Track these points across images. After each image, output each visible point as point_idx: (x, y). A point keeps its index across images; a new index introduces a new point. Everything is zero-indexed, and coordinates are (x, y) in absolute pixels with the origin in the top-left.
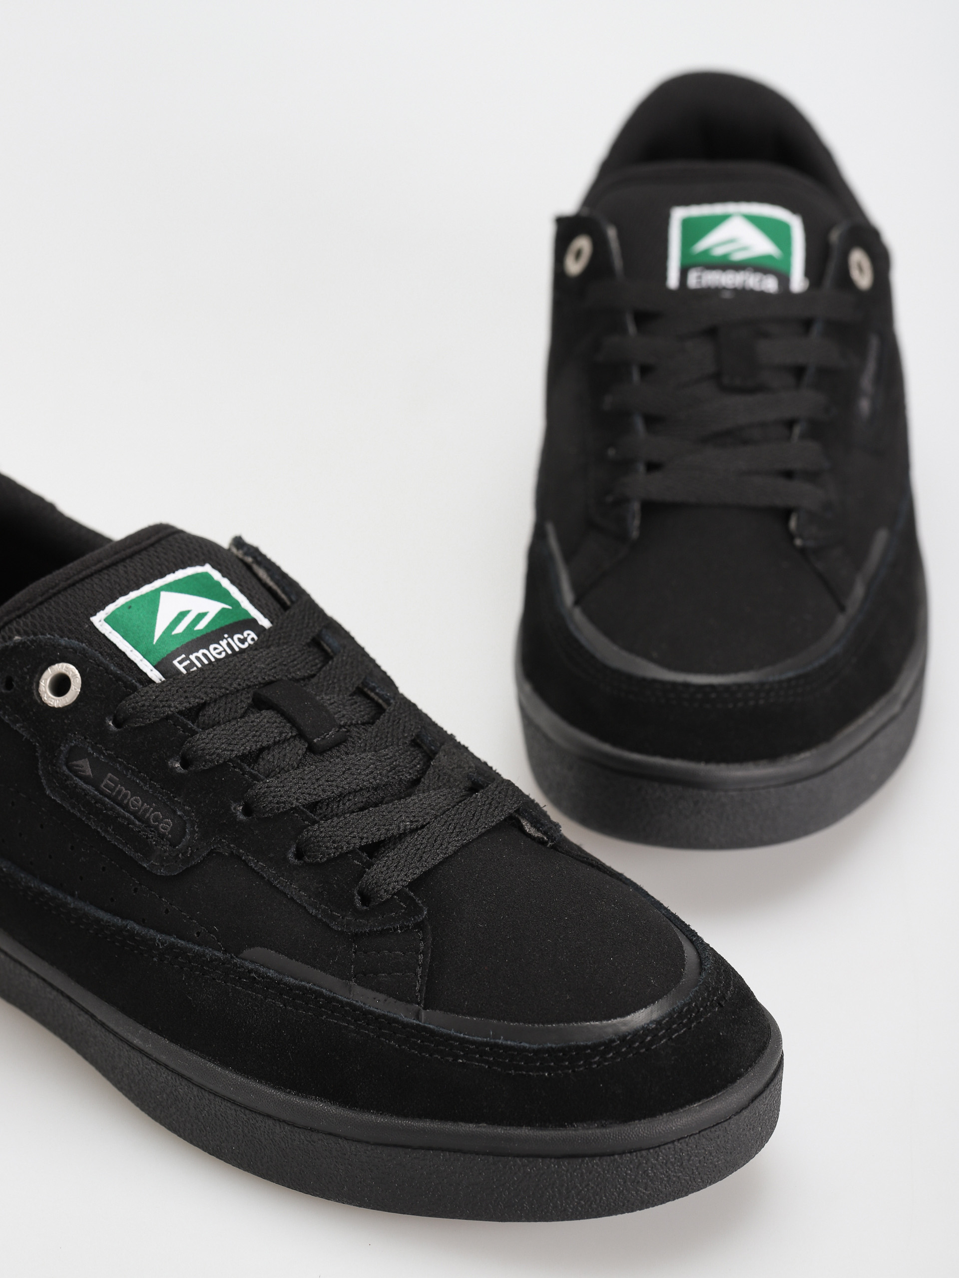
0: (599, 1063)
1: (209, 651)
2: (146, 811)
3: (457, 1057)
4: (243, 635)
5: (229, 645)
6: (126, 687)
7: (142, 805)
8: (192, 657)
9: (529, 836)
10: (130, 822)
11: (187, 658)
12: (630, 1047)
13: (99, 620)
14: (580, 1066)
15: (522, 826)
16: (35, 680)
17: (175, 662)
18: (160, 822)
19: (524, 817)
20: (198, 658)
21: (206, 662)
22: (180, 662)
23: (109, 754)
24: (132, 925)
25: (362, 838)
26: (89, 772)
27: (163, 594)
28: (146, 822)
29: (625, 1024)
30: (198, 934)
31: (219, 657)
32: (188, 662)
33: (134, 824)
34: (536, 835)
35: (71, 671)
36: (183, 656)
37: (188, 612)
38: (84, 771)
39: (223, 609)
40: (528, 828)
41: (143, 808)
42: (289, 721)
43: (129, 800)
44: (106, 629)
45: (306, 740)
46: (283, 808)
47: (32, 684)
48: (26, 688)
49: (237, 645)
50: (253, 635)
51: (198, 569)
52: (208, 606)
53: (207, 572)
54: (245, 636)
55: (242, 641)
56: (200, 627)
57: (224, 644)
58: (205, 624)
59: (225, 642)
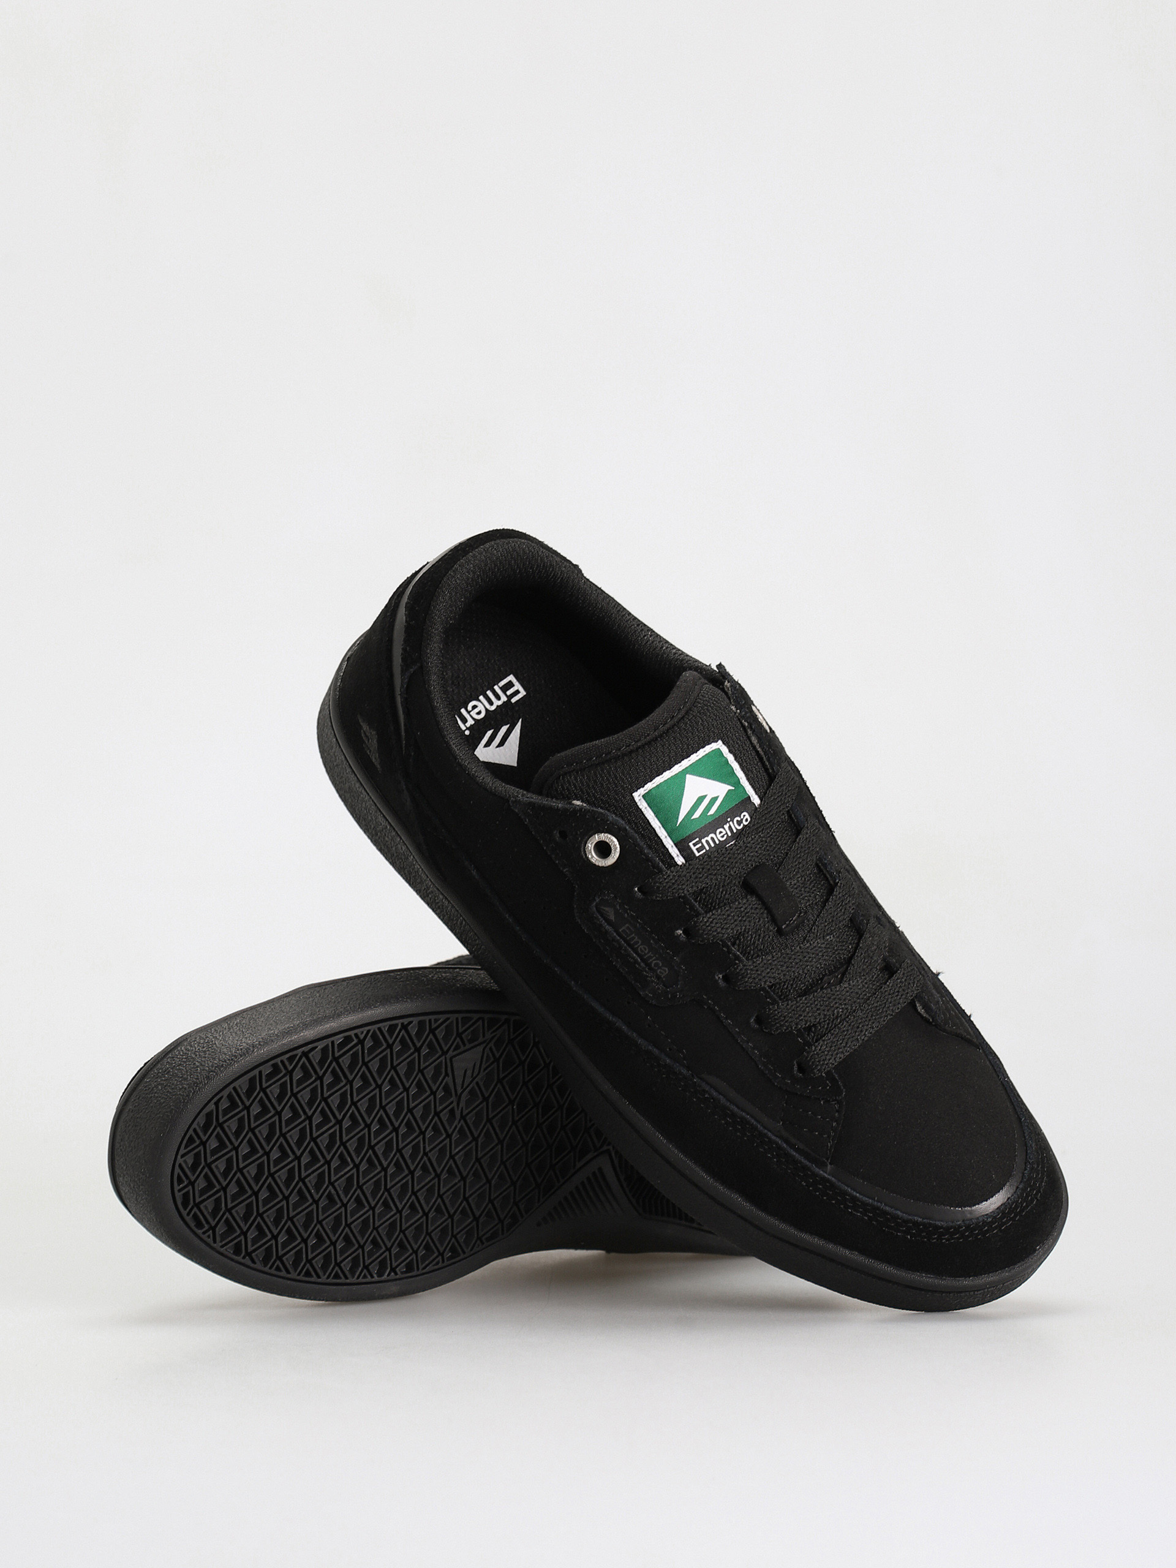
0: (947, 1240)
1: (716, 835)
2: (650, 957)
3: (847, 1207)
4: (740, 817)
5: (730, 827)
6: (654, 867)
7: (649, 952)
8: (703, 840)
9: (919, 1014)
10: (636, 962)
11: (700, 841)
12: (972, 1232)
13: (638, 795)
14: (935, 1239)
15: (916, 1006)
16: (585, 840)
17: (691, 844)
18: (660, 968)
19: (919, 1001)
20: (707, 841)
21: (713, 845)
22: (695, 845)
23: (632, 914)
24: (619, 1024)
25: (806, 1021)
26: (612, 917)
27: (688, 776)
28: (648, 965)
29: (971, 1212)
30: (670, 1049)
31: (722, 839)
32: (700, 845)
33: (639, 964)
34: (924, 1016)
35: (614, 842)
36: (697, 839)
37: (706, 796)
38: (609, 916)
39: (729, 790)
40: (919, 1008)
41: (649, 955)
42: (766, 909)
43: (639, 946)
44: (643, 805)
45: (776, 924)
46: (754, 987)
47: (582, 843)
48: (576, 845)
49: (736, 827)
50: (747, 816)
51: (714, 746)
52: (719, 790)
53: (719, 749)
54: (742, 817)
55: (739, 823)
56: (712, 812)
57: (727, 827)
58: (716, 808)
59: (728, 825)
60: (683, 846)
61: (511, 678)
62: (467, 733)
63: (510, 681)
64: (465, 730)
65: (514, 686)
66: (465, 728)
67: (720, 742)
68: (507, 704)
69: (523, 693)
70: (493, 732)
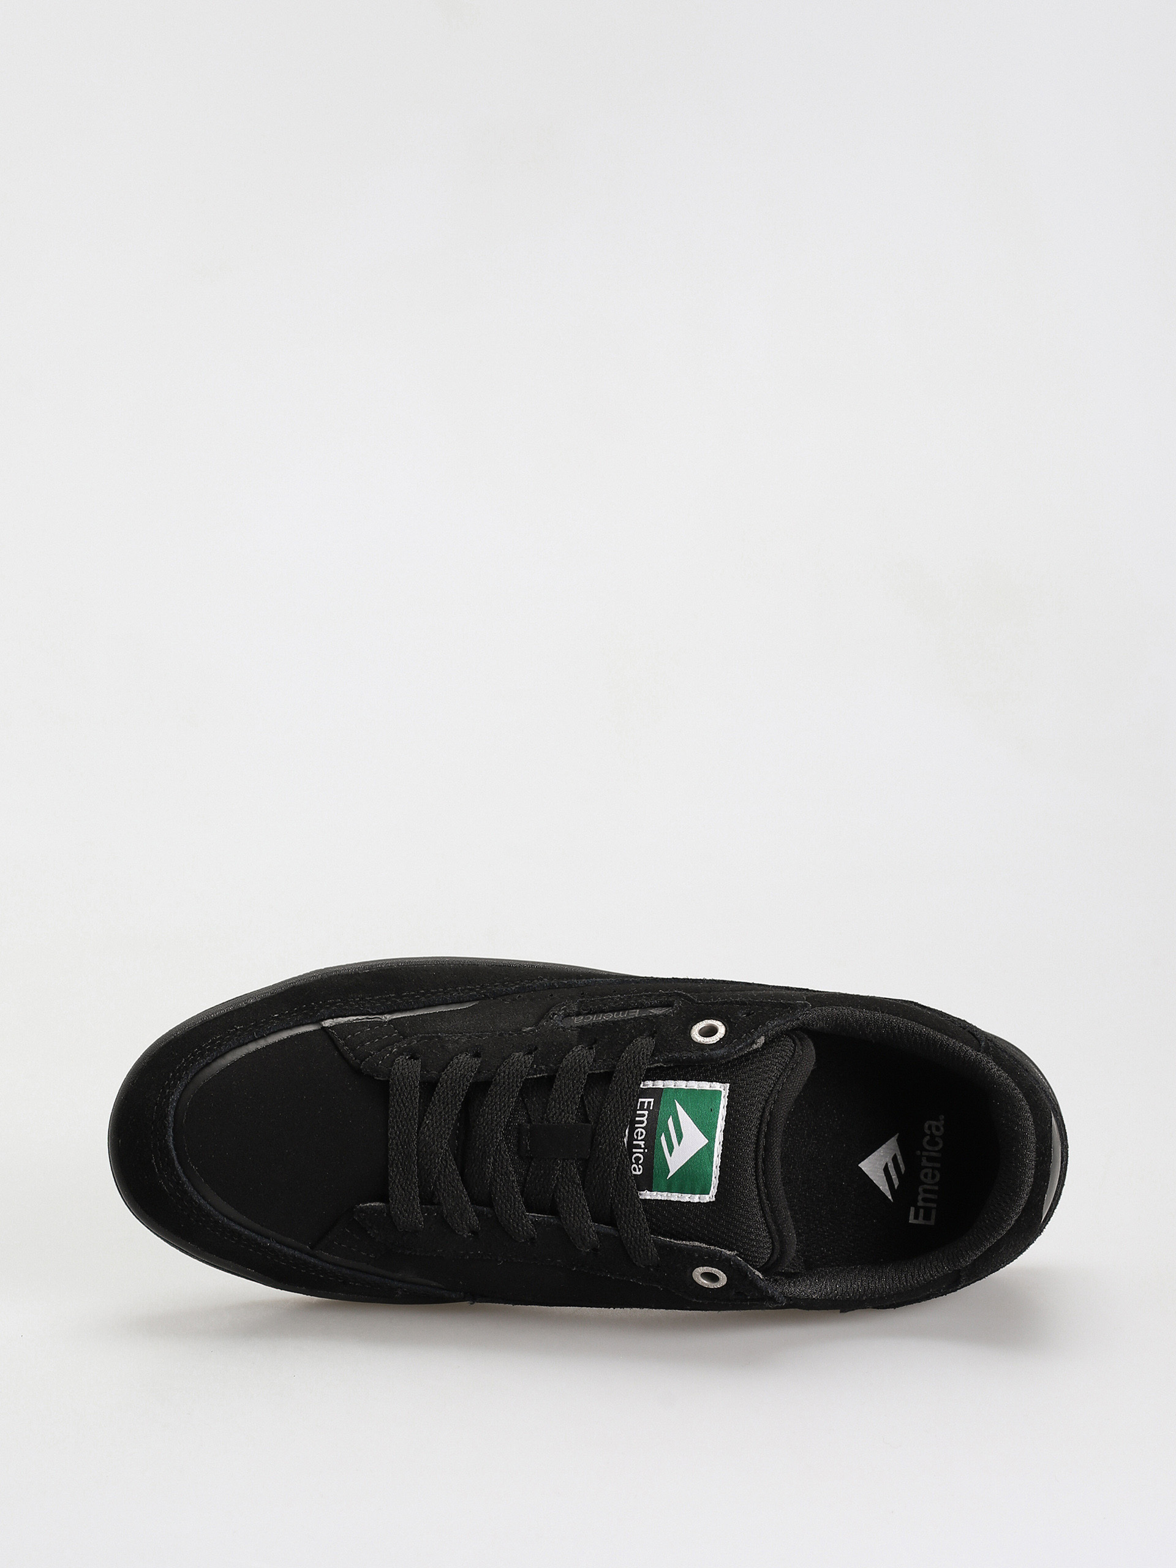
1: (642, 1128)
8: (646, 1113)
11: (648, 1110)
13: (723, 1089)
16: (728, 1025)
17: (652, 1101)
20: (643, 1115)
21: (637, 1119)
22: (649, 1103)
27: (705, 1141)
32: (646, 1108)
35: (706, 1042)
36: (651, 1108)
37: (679, 1144)
39: (669, 1172)
44: (717, 1086)
49: (636, 1154)
50: (638, 1173)
51: (713, 1191)
52: (675, 1161)
53: (709, 1194)
54: (640, 1166)
55: (638, 1159)
56: (663, 1138)
57: (642, 1143)
58: (663, 1145)
59: (643, 1146)
60: (657, 1093)
61: (932, 1222)
62: (918, 1153)
63: (930, 1220)
64: (921, 1153)
65: (924, 1219)
66: (923, 1154)
67: (714, 1199)
68: (914, 1203)
69: (912, 1220)
70: (901, 1172)
